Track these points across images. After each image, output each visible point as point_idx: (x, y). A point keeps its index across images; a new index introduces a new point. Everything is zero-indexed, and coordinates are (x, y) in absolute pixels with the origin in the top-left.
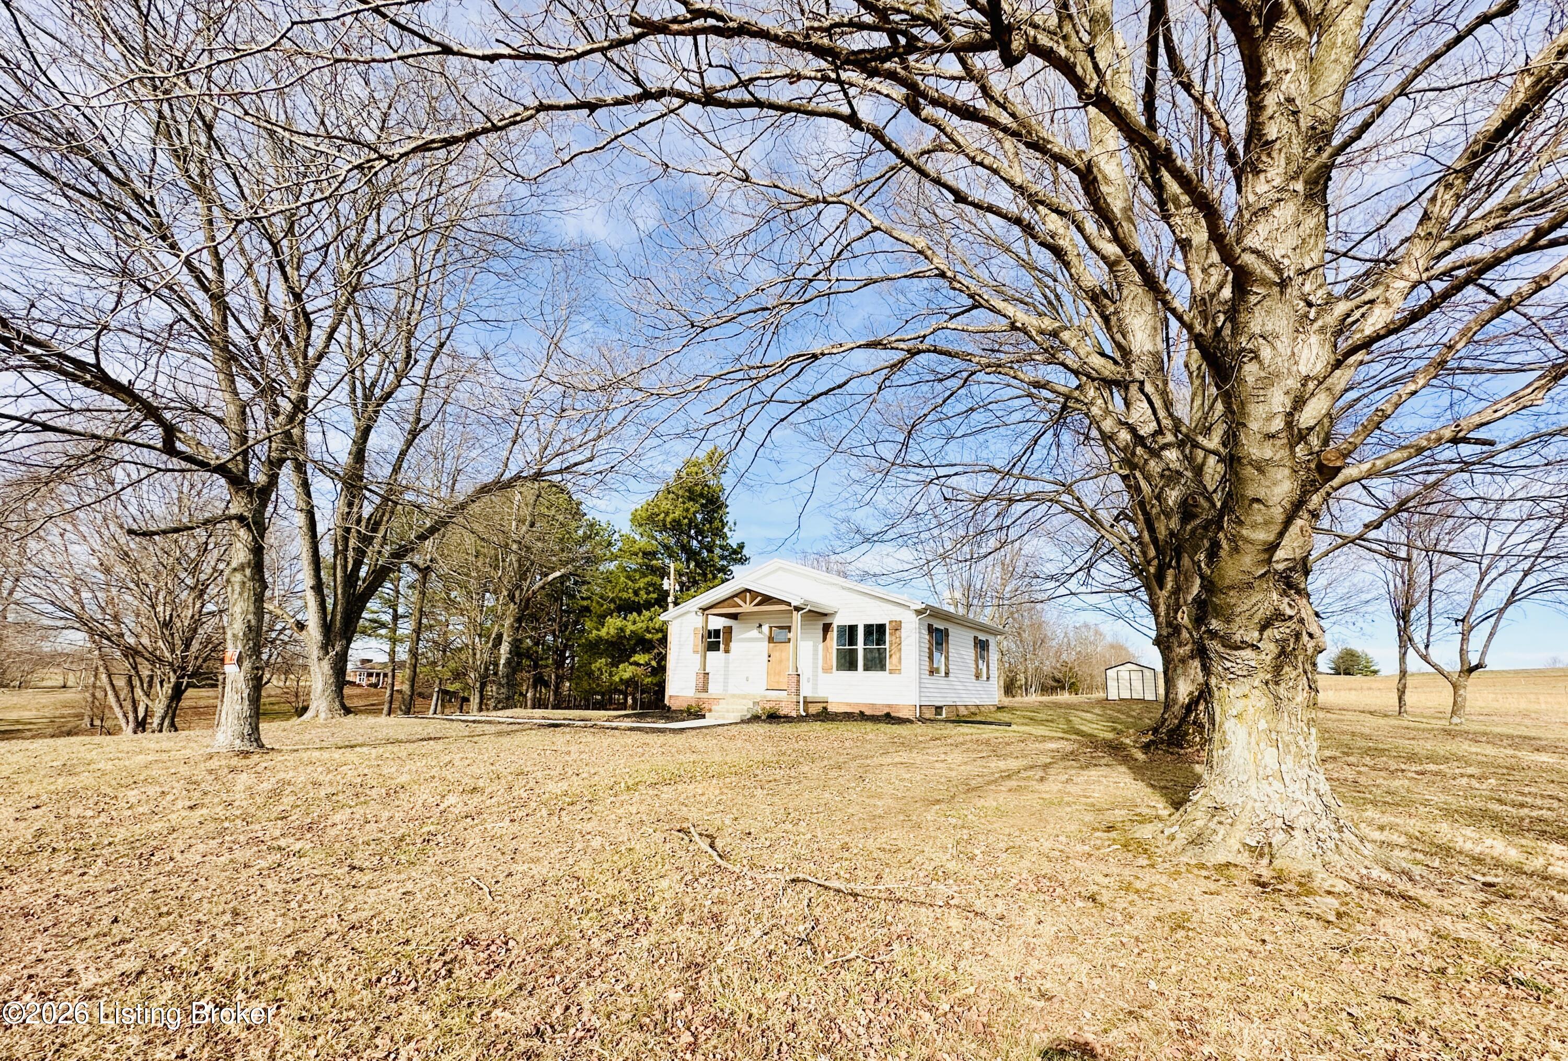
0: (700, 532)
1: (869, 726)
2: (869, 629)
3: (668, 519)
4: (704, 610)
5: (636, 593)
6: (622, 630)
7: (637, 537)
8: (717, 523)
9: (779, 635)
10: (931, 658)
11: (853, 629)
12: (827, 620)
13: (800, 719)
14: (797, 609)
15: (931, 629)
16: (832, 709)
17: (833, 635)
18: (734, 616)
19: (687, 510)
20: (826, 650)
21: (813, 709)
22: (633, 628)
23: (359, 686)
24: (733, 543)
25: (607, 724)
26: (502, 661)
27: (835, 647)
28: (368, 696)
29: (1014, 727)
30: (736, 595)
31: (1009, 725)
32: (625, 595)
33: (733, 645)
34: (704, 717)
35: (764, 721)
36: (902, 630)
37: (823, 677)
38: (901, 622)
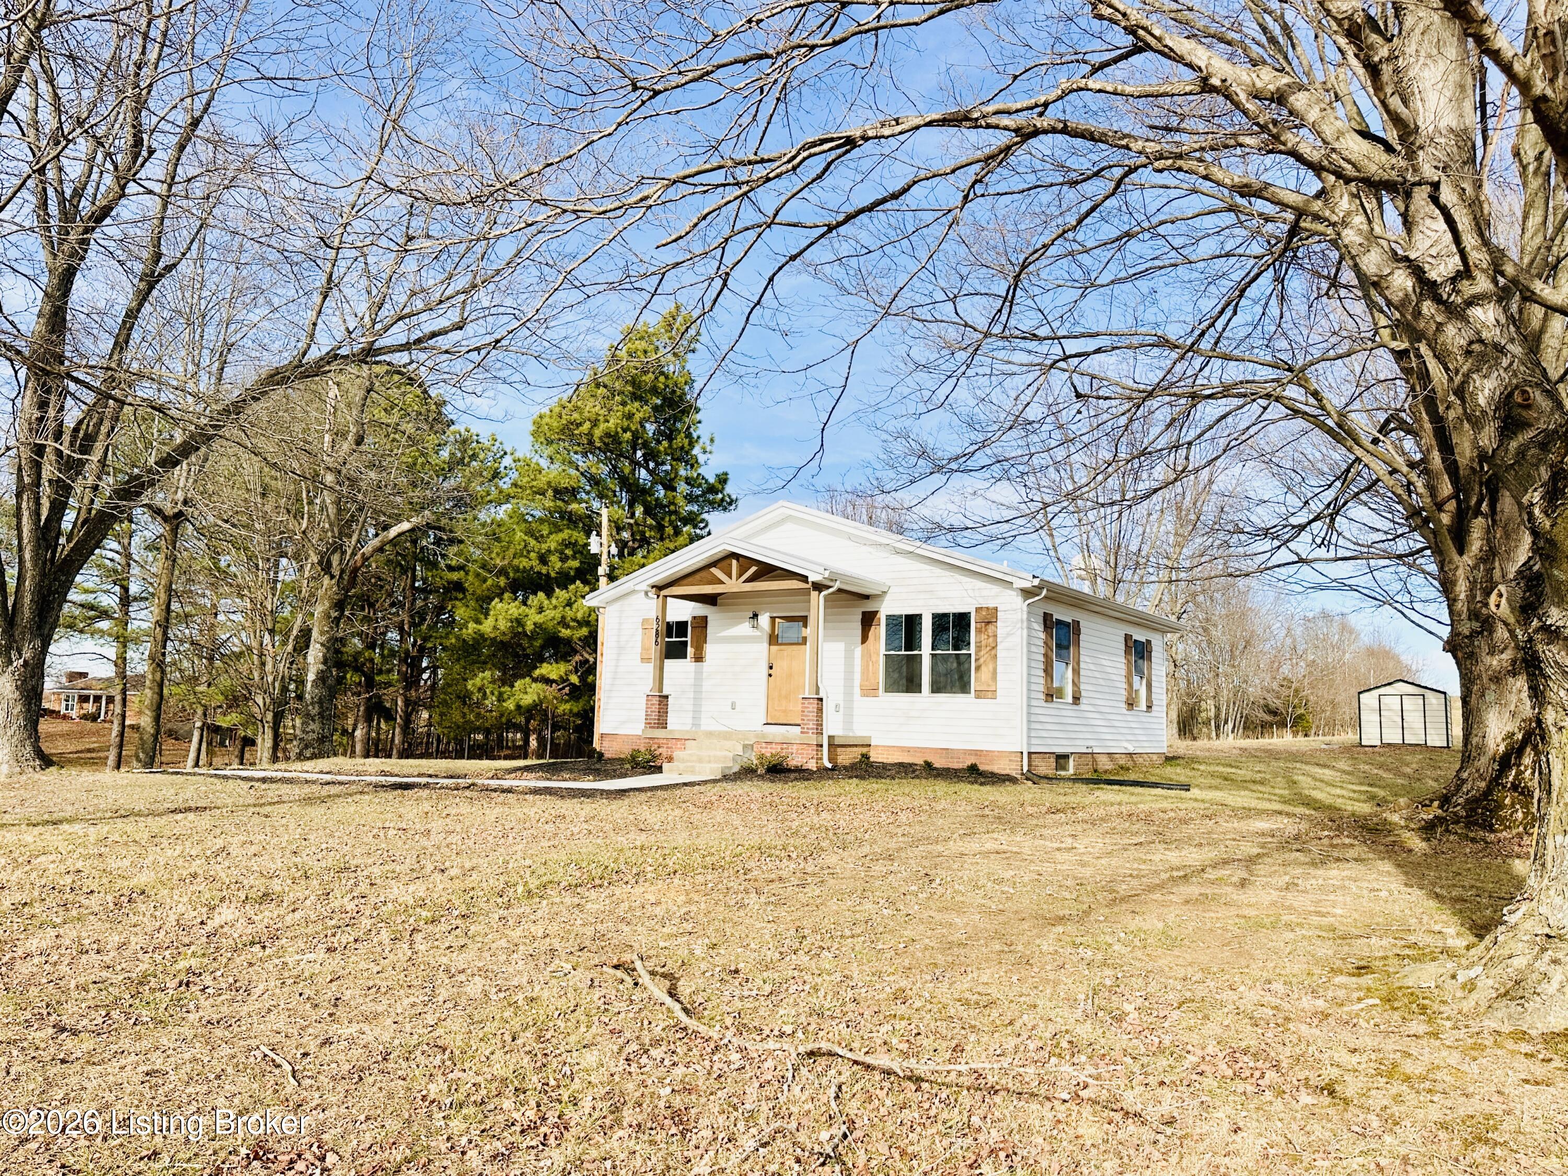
0: (651, 455)
1: (941, 787)
2: (940, 621)
3: (598, 433)
4: (659, 588)
5: (543, 559)
6: (519, 622)
7: (544, 463)
8: (680, 440)
9: (789, 631)
10: (1048, 671)
11: (912, 622)
12: (870, 607)
13: (823, 774)
14: (818, 587)
15: (1048, 622)
16: (875, 757)
17: (880, 631)
18: (710, 600)
19: (630, 416)
20: (867, 657)
21: (846, 758)
22: (539, 618)
24: (709, 473)
25: (494, 783)
26: (311, 677)
27: (883, 650)
28: (81, 735)
29: (1195, 792)
30: (714, 564)
31: (1186, 787)
32: (524, 563)
33: (710, 649)
34: (659, 769)
35: (761, 777)
36: (999, 624)
37: (862, 704)
38: (996, 609)
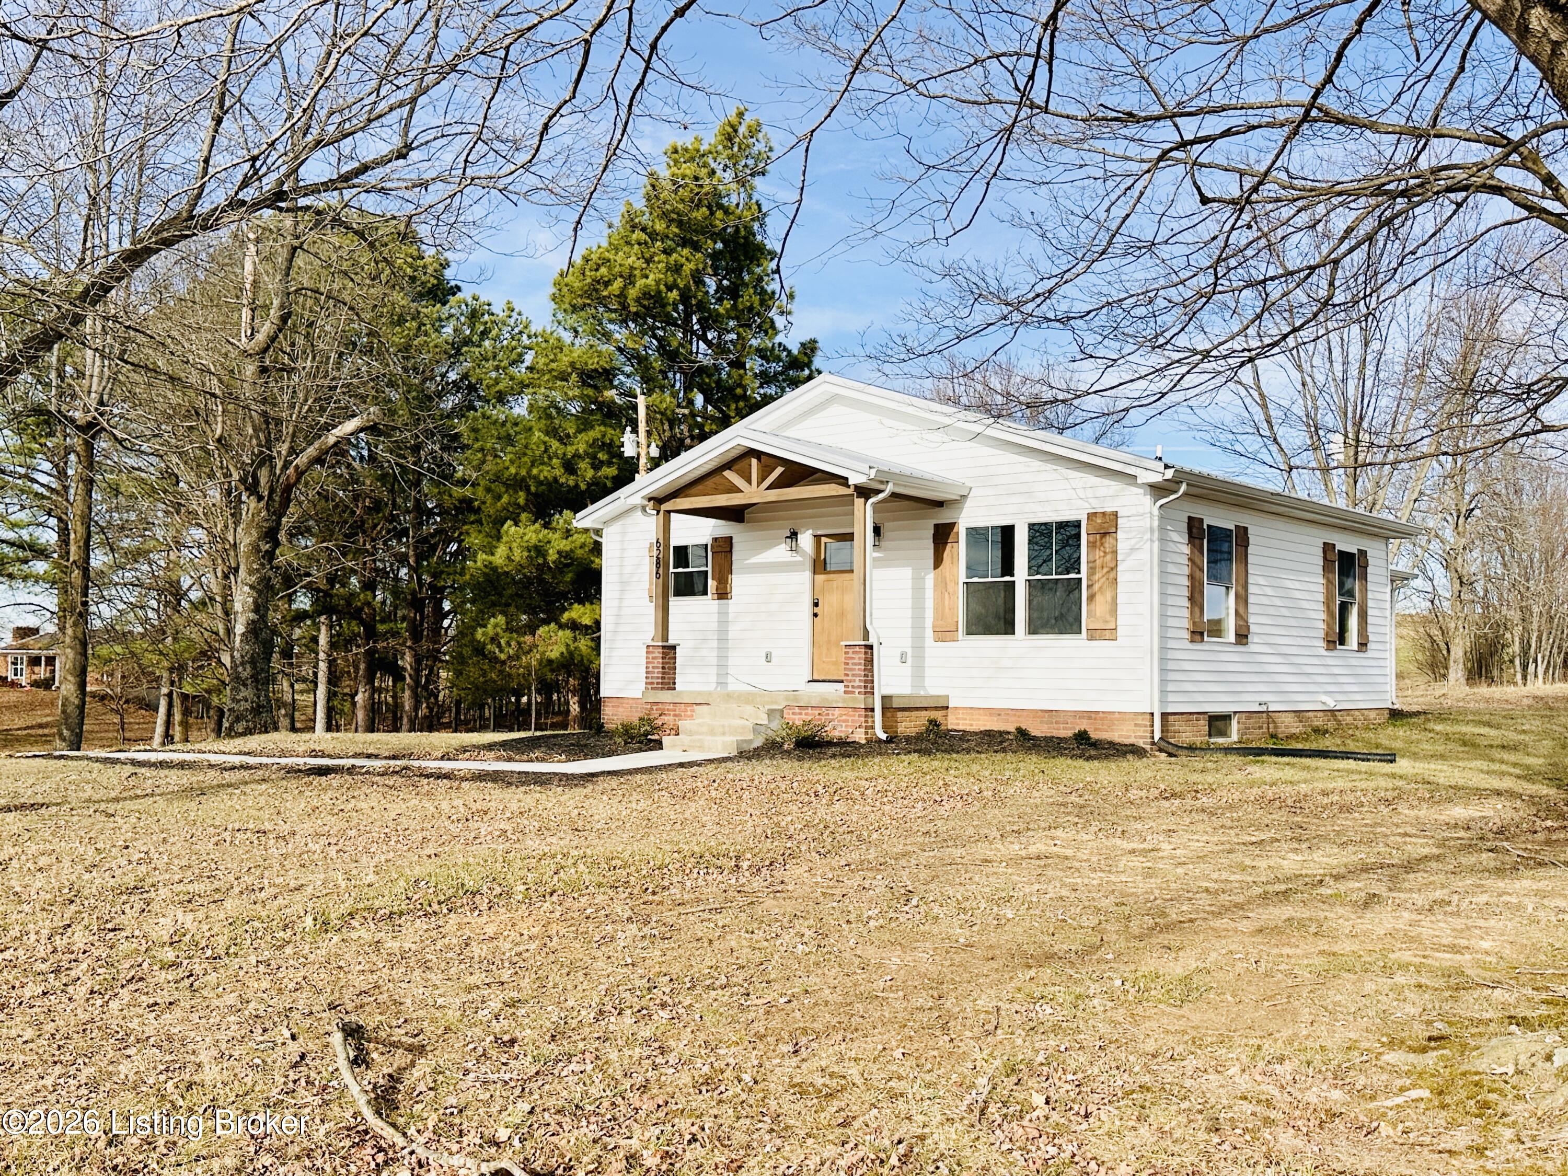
0: (710, 320)
1: (1032, 762)
2: (1039, 532)
3: (633, 293)
4: (658, 501)
5: (570, 467)
6: (539, 550)
7: (567, 337)
8: (748, 297)
9: (835, 552)
10: (1195, 598)
11: (1008, 532)
12: (944, 517)
13: (874, 747)
14: (864, 492)
15: (1194, 528)
16: (954, 722)
17: (959, 551)
18: (735, 514)
19: (677, 269)
20: (942, 586)
21: (908, 726)
22: (564, 545)
23: (13, 684)
25: (447, 766)
26: (240, 629)
27: (963, 578)
28: (32, 707)
29: (1403, 765)
30: (729, 465)
31: (1390, 758)
32: (545, 473)
33: (737, 581)
34: (658, 745)
35: (788, 752)
36: (1120, 535)
37: (935, 651)
38: (1115, 514)
